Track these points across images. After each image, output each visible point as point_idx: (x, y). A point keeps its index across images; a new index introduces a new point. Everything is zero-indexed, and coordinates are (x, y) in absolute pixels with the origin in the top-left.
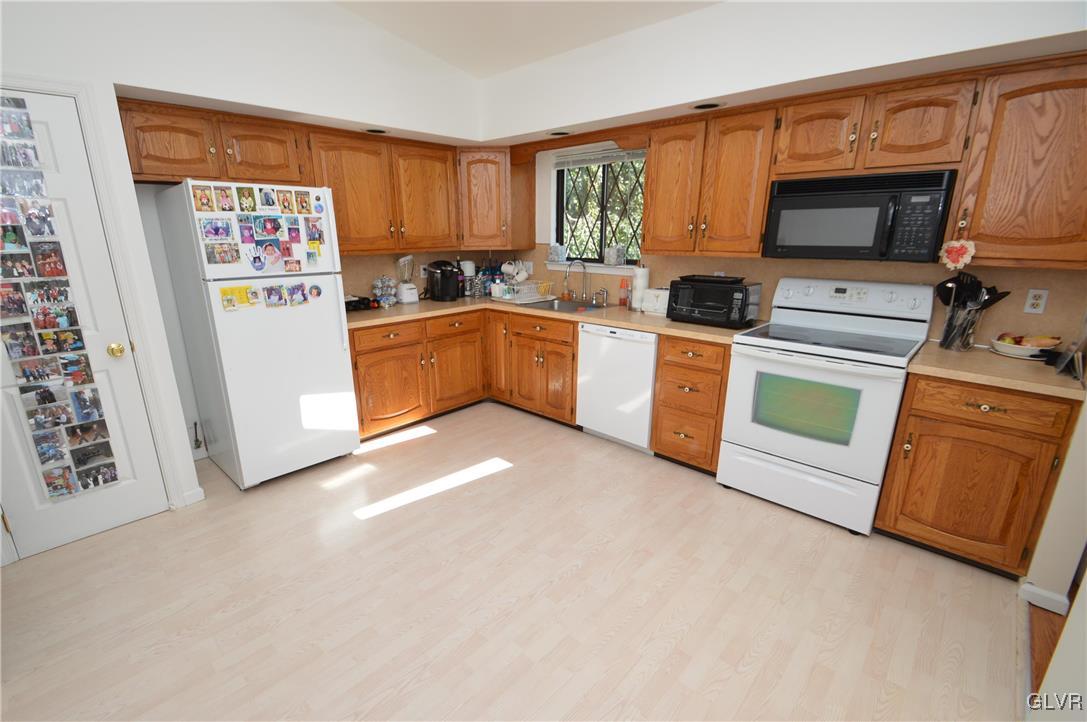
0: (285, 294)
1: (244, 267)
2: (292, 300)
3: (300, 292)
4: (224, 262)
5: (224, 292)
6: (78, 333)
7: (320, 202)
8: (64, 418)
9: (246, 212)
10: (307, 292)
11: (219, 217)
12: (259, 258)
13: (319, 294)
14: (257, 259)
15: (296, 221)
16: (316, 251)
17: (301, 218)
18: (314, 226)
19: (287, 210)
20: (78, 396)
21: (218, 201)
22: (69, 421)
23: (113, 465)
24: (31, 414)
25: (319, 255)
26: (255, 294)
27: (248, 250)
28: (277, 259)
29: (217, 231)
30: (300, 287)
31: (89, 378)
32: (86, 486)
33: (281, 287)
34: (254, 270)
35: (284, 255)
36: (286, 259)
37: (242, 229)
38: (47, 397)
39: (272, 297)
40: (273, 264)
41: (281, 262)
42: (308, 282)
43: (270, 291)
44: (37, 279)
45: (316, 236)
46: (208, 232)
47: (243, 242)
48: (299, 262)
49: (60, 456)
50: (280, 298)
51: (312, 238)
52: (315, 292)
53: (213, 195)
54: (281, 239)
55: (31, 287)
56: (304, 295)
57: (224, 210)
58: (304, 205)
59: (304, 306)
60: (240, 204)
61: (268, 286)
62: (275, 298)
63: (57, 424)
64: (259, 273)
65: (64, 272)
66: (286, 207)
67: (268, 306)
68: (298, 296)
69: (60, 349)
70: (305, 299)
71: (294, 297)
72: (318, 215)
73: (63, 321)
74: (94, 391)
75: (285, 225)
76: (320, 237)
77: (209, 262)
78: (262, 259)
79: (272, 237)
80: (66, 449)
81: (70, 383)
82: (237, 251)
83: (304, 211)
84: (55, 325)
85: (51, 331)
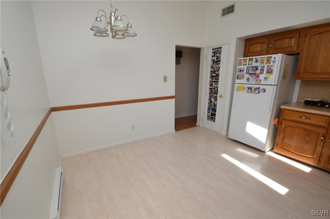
0: (253, 90)
1: (244, 81)
2: (254, 92)
3: (258, 90)
4: (240, 79)
5: (238, 87)
6: (217, 91)
7: (275, 59)
8: (212, 106)
9: (249, 65)
10: (260, 90)
11: (242, 67)
12: (249, 78)
13: (264, 92)
14: (248, 79)
15: (264, 67)
16: (268, 77)
17: (266, 66)
18: (270, 68)
19: (262, 64)
20: (214, 103)
21: (243, 63)
22: (212, 107)
23: (215, 118)
24: (209, 104)
25: (269, 78)
26: (244, 88)
27: (247, 76)
28: (254, 79)
29: (241, 71)
30: (259, 88)
31: (216, 101)
32: (211, 120)
33: (252, 87)
34: (246, 82)
35: (256, 78)
36: (256, 79)
37: (247, 70)
38: (211, 102)
39: (249, 90)
40: (253, 81)
41: (255, 80)
42: (262, 87)
43: (249, 88)
44: (215, 80)
45: (270, 72)
46: (239, 71)
47: (246, 74)
48: (261, 80)
49: (210, 113)
50: (251, 91)
51: (268, 72)
52: (263, 91)
53: (242, 61)
54: (257, 73)
55: (214, 82)
56: (259, 91)
57: (244, 65)
58: (269, 61)
59: (258, 95)
60: (249, 63)
61: (249, 87)
62: (250, 91)
63: (211, 107)
64: (248, 83)
65: (218, 79)
66: (262, 62)
67: (247, 92)
68: (257, 91)
69: (215, 94)
70: (259, 93)
71: (255, 91)
72: (273, 64)
73: (216, 88)
74: (216, 103)
75: (259, 68)
76: (271, 72)
77: (237, 79)
78: (250, 79)
79: (255, 72)
80: (211, 112)
81: (214, 100)
82: (244, 76)
83: (268, 63)
84: (215, 89)
85: (214, 90)
